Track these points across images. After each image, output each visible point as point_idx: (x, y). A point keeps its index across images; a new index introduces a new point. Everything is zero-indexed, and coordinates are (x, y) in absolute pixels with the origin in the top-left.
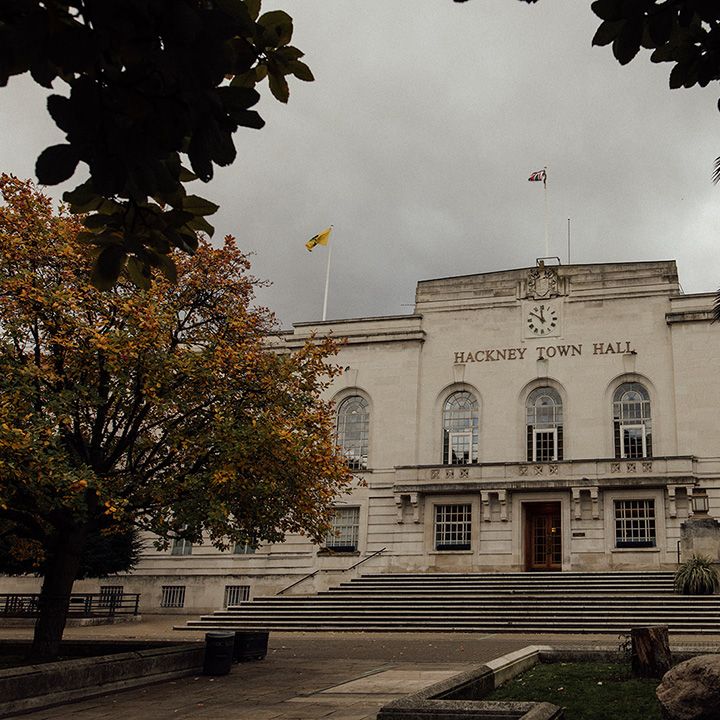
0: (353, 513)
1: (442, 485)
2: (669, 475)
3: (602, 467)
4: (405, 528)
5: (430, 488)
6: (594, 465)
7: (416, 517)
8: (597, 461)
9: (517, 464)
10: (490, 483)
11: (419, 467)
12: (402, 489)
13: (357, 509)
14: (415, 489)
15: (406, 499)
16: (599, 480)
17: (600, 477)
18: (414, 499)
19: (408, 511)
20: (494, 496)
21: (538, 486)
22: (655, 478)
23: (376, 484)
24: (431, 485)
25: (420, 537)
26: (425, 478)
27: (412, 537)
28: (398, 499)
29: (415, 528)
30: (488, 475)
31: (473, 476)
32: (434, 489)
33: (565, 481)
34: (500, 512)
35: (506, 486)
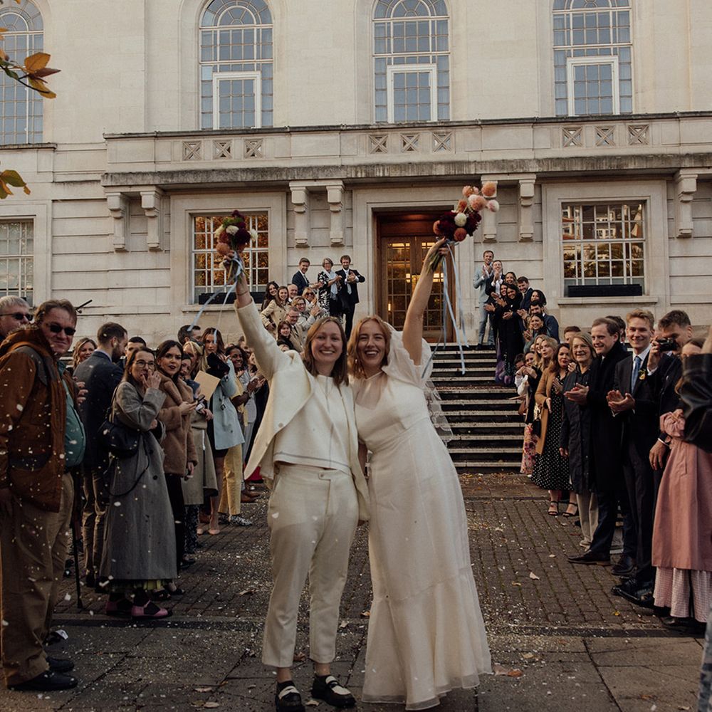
0: (18, 231)
1: (207, 172)
2: (684, 150)
3: (544, 134)
4: (130, 261)
5: (181, 179)
6: (527, 131)
7: (153, 238)
8: (535, 122)
9: (365, 128)
10: (311, 168)
11: (158, 136)
12: (123, 181)
13: (28, 223)
14: (150, 179)
15: (132, 200)
16: (538, 161)
17: (540, 155)
18: (149, 199)
19: (136, 225)
20: (317, 195)
21: (410, 173)
22: (655, 156)
23: (65, 173)
24: (184, 172)
25: (163, 278)
26: (171, 158)
27: (145, 279)
28: (115, 201)
29: (150, 260)
30: (305, 151)
31: (272, 153)
32: (190, 179)
33: (469, 163)
34: (328, 228)
35: (343, 174)
